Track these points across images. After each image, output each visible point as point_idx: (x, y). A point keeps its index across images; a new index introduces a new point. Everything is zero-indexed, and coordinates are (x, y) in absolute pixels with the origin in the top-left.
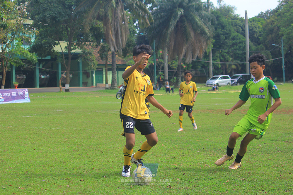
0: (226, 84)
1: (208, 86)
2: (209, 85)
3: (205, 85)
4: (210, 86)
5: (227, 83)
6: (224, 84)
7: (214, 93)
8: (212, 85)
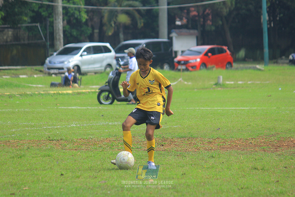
0: (103, 68)
1: (50, 74)
2: (52, 71)
3: (41, 71)
4: (56, 74)
5: (105, 63)
6: (97, 67)
7: (68, 94)
8: (61, 71)
